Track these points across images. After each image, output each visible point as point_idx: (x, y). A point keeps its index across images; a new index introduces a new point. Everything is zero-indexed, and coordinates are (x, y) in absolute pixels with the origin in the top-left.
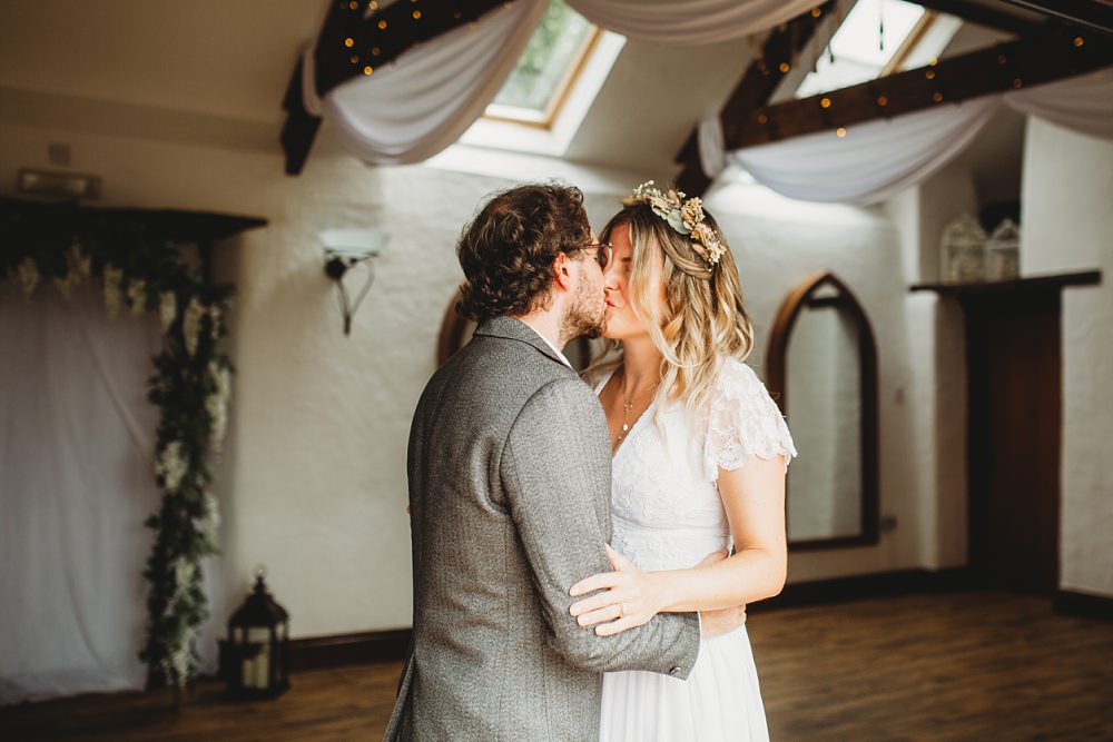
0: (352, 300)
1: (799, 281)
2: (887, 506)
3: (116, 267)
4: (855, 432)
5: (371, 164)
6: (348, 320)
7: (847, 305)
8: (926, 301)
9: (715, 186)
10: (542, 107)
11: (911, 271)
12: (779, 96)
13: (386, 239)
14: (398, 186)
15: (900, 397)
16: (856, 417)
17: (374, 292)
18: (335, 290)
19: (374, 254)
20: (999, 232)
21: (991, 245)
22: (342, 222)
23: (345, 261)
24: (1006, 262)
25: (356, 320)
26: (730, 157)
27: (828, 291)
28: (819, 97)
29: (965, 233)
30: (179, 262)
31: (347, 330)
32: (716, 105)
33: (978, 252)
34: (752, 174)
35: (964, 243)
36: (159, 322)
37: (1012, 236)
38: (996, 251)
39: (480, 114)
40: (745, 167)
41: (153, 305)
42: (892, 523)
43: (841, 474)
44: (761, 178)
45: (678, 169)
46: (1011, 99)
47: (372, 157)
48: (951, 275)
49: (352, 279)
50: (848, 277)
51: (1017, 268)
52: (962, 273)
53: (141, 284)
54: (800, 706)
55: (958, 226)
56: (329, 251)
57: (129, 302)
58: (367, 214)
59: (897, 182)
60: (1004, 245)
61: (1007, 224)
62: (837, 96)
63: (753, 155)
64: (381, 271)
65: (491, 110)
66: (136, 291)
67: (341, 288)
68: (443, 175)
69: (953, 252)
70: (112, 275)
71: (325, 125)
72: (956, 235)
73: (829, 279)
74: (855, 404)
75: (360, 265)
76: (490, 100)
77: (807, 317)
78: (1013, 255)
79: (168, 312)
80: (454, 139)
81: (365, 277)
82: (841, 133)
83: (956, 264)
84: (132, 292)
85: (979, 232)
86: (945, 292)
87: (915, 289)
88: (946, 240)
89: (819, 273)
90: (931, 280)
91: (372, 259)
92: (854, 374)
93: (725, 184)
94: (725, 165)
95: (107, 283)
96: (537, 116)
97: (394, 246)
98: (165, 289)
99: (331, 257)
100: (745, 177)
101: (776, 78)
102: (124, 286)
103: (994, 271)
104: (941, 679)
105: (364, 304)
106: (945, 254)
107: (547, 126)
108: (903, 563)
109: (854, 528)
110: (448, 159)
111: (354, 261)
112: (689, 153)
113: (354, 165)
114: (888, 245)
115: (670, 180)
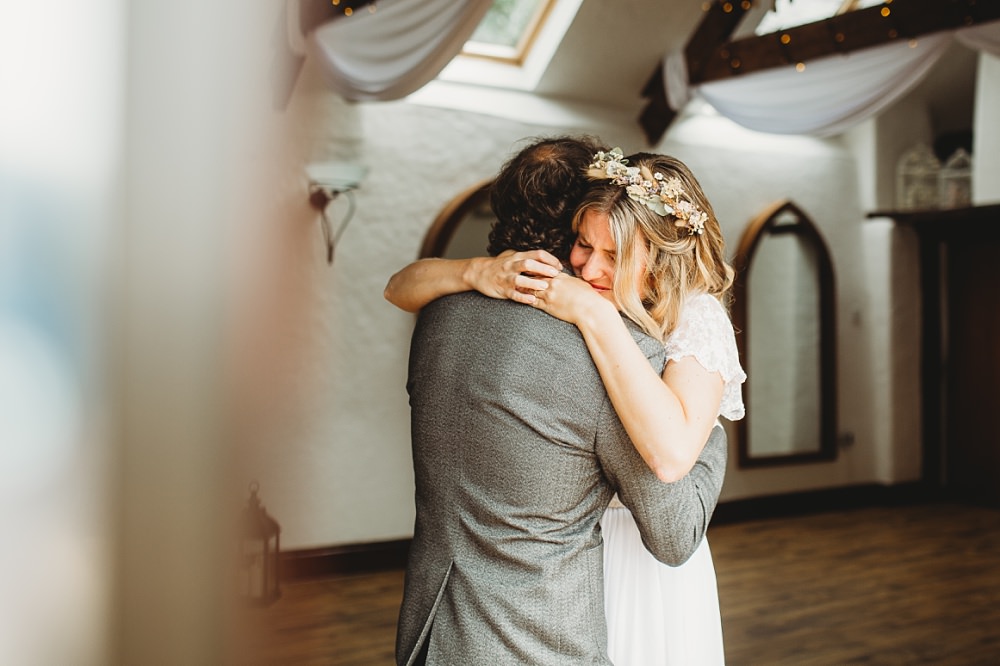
0: (335, 229)
1: (761, 210)
2: (845, 423)
4: (814, 353)
5: (352, 101)
6: (331, 250)
7: (805, 230)
8: (883, 228)
9: (679, 119)
10: (514, 44)
11: (868, 200)
12: (740, 33)
13: (366, 171)
14: (376, 120)
15: (858, 320)
16: (815, 339)
17: (355, 222)
18: (319, 220)
19: (354, 186)
20: (953, 161)
21: (945, 174)
22: (324, 157)
23: (328, 192)
24: (959, 190)
25: (338, 250)
26: (694, 91)
27: (788, 218)
28: (779, 33)
29: (920, 162)
31: (330, 258)
32: (680, 41)
33: (932, 181)
34: (715, 107)
35: (919, 171)
37: (965, 165)
38: (949, 180)
39: (458, 51)
40: (709, 100)
42: (849, 440)
43: (800, 393)
44: (723, 110)
45: (643, 102)
46: (965, 36)
47: (352, 94)
48: (906, 202)
49: (335, 210)
50: (807, 205)
51: (970, 195)
52: (917, 201)
54: (762, 612)
55: (913, 156)
56: (313, 183)
58: (349, 148)
59: (855, 114)
60: (958, 174)
61: (960, 154)
62: (796, 32)
63: (713, 89)
64: (361, 202)
65: (470, 47)
67: (325, 218)
68: (421, 110)
69: (909, 180)
71: (308, 63)
72: (911, 164)
73: (789, 207)
74: (814, 327)
75: (342, 197)
76: (467, 37)
77: (769, 243)
78: (966, 184)
80: (434, 76)
81: (346, 209)
82: (801, 68)
83: (911, 192)
85: (933, 161)
86: (899, 218)
87: (871, 216)
88: (902, 169)
89: (779, 202)
90: (887, 207)
91: (355, 191)
92: (812, 298)
93: (689, 116)
94: (689, 98)
96: (509, 53)
97: (373, 178)
99: (314, 189)
100: (708, 109)
101: (739, 15)
103: (947, 198)
104: (896, 587)
105: (345, 234)
106: (900, 182)
107: (518, 62)
108: (860, 478)
109: (813, 444)
110: (427, 95)
111: (336, 193)
112: (655, 86)
113: (333, 101)
114: (847, 174)
115: (636, 113)
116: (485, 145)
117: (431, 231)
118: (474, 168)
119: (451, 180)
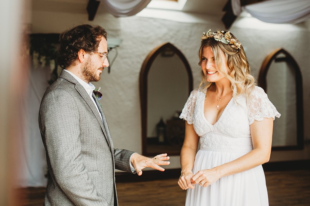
0: (111, 61)
1: (271, 52)
3: (36, 52)
4: (294, 107)
5: (117, 17)
6: (109, 68)
7: (289, 60)
9: (238, 18)
13: (122, 41)
14: (125, 23)
16: (295, 102)
17: (118, 59)
19: (118, 46)
25: (112, 68)
26: (243, 8)
27: (282, 55)
30: (56, 50)
31: (109, 72)
34: (250, 14)
36: (50, 70)
40: (249, 11)
41: (48, 64)
42: (308, 141)
44: (254, 15)
45: (224, 13)
47: (117, 14)
49: (111, 55)
50: (289, 50)
53: (44, 57)
57: (40, 63)
58: (115, 33)
63: (250, 7)
64: (120, 52)
66: (43, 60)
68: (141, 19)
70: (36, 55)
71: (101, 3)
73: (282, 51)
74: (294, 97)
75: (113, 50)
77: (274, 64)
79: (53, 66)
80: (145, 6)
81: (115, 54)
84: (42, 60)
89: (278, 49)
91: (117, 48)
93: (242, 18)
94: (241, 11)
95: (34, 57)
97: (124, 43)
98: (51, 59)
100: (249, 15)
102: (39, 58)
105: (114, 63)
107: (176, 0)
109: (294, 143)
110: (144, 13)
111: (111, 48)
112: (228, 7)
113: (110, 17)
115: (221, 17)
116: (164, 30)
117: (145, 61)
118: (160, 39)
119: (152, 43)
